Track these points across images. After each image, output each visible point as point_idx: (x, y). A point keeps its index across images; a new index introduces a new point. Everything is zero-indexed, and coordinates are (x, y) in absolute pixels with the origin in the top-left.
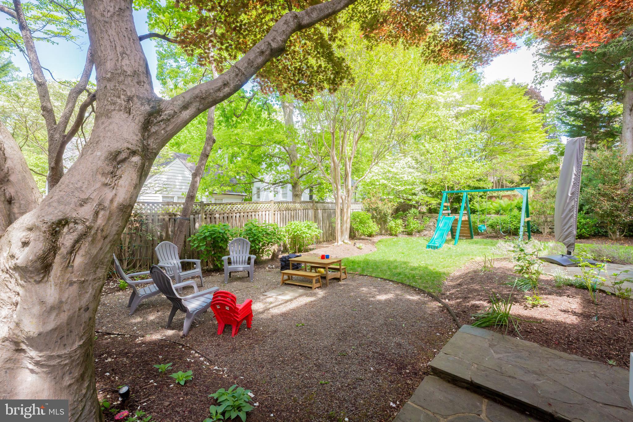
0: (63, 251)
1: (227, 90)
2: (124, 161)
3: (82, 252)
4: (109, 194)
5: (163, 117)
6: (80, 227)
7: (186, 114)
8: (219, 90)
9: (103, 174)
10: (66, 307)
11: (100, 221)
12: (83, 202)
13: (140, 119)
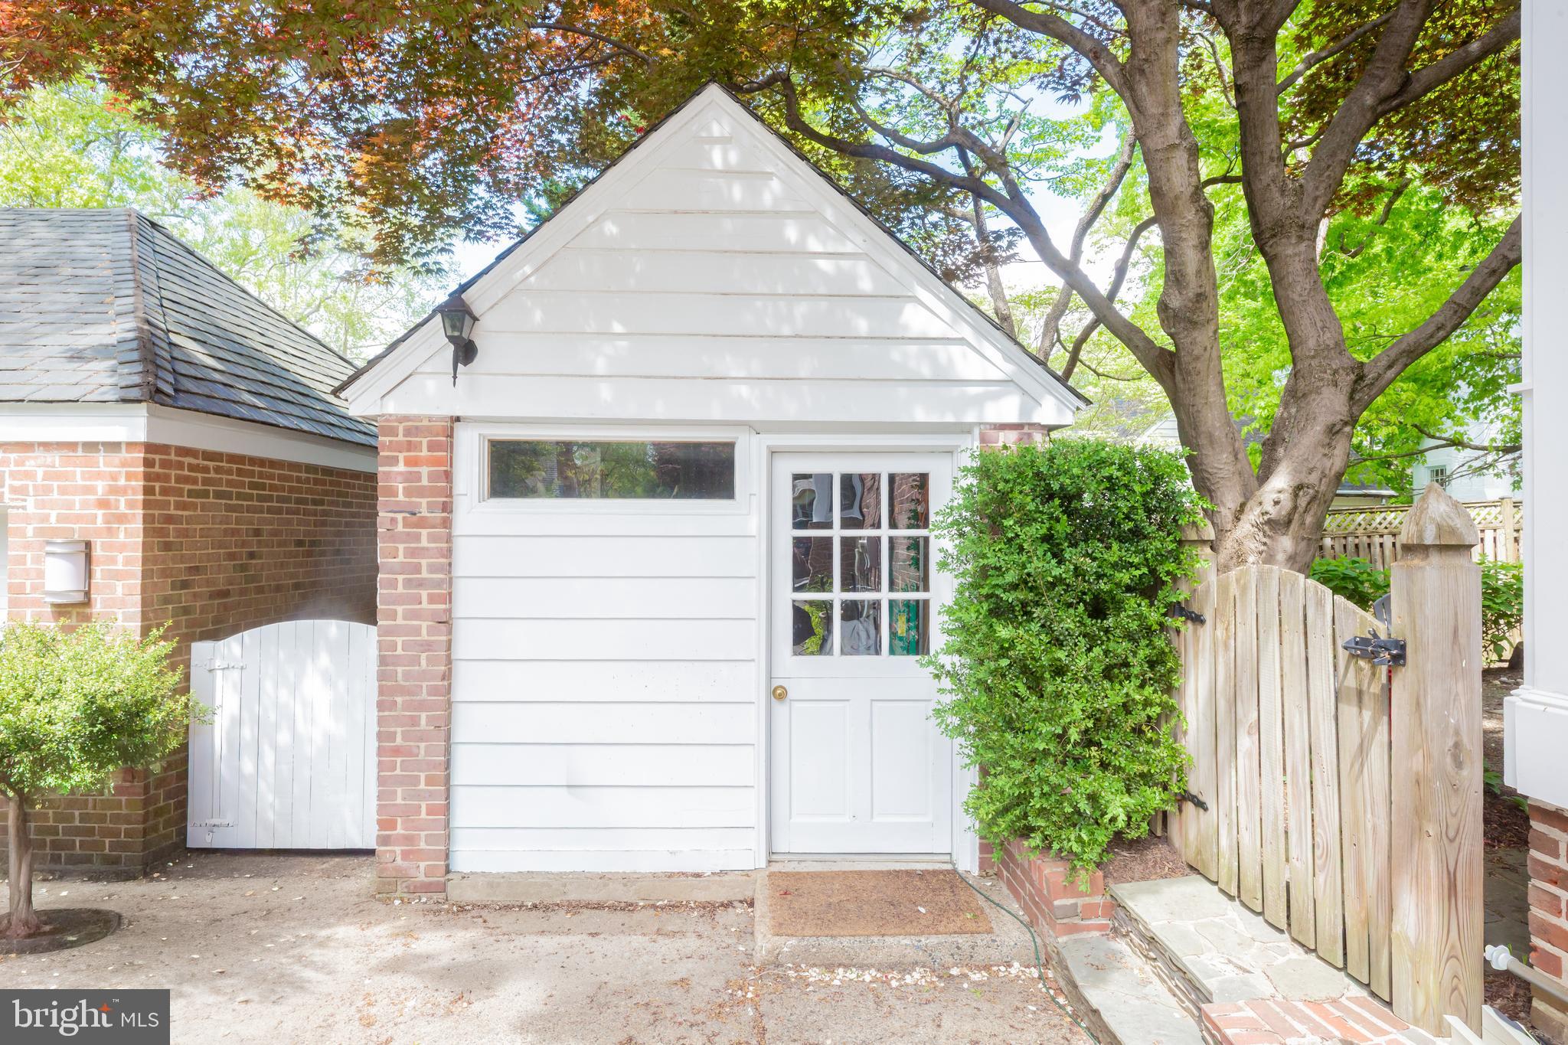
0: (1301, 510)
1: (1441, 333)
2: (1337, 432)
3: (1312, 512)
4: (1328, 464)
5: (1367, 382)
6: (1311, 491)
7: (1390, 374)
8: (1432, 336)
9: (1323, 446)
10: (1298, 559)
11: (1323, 488)
12: (1311, 471)
13: (1347, 390)
